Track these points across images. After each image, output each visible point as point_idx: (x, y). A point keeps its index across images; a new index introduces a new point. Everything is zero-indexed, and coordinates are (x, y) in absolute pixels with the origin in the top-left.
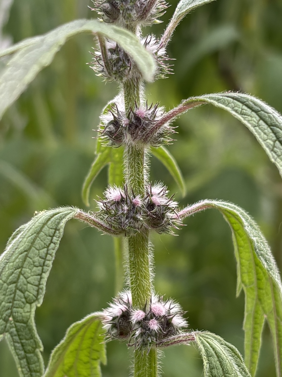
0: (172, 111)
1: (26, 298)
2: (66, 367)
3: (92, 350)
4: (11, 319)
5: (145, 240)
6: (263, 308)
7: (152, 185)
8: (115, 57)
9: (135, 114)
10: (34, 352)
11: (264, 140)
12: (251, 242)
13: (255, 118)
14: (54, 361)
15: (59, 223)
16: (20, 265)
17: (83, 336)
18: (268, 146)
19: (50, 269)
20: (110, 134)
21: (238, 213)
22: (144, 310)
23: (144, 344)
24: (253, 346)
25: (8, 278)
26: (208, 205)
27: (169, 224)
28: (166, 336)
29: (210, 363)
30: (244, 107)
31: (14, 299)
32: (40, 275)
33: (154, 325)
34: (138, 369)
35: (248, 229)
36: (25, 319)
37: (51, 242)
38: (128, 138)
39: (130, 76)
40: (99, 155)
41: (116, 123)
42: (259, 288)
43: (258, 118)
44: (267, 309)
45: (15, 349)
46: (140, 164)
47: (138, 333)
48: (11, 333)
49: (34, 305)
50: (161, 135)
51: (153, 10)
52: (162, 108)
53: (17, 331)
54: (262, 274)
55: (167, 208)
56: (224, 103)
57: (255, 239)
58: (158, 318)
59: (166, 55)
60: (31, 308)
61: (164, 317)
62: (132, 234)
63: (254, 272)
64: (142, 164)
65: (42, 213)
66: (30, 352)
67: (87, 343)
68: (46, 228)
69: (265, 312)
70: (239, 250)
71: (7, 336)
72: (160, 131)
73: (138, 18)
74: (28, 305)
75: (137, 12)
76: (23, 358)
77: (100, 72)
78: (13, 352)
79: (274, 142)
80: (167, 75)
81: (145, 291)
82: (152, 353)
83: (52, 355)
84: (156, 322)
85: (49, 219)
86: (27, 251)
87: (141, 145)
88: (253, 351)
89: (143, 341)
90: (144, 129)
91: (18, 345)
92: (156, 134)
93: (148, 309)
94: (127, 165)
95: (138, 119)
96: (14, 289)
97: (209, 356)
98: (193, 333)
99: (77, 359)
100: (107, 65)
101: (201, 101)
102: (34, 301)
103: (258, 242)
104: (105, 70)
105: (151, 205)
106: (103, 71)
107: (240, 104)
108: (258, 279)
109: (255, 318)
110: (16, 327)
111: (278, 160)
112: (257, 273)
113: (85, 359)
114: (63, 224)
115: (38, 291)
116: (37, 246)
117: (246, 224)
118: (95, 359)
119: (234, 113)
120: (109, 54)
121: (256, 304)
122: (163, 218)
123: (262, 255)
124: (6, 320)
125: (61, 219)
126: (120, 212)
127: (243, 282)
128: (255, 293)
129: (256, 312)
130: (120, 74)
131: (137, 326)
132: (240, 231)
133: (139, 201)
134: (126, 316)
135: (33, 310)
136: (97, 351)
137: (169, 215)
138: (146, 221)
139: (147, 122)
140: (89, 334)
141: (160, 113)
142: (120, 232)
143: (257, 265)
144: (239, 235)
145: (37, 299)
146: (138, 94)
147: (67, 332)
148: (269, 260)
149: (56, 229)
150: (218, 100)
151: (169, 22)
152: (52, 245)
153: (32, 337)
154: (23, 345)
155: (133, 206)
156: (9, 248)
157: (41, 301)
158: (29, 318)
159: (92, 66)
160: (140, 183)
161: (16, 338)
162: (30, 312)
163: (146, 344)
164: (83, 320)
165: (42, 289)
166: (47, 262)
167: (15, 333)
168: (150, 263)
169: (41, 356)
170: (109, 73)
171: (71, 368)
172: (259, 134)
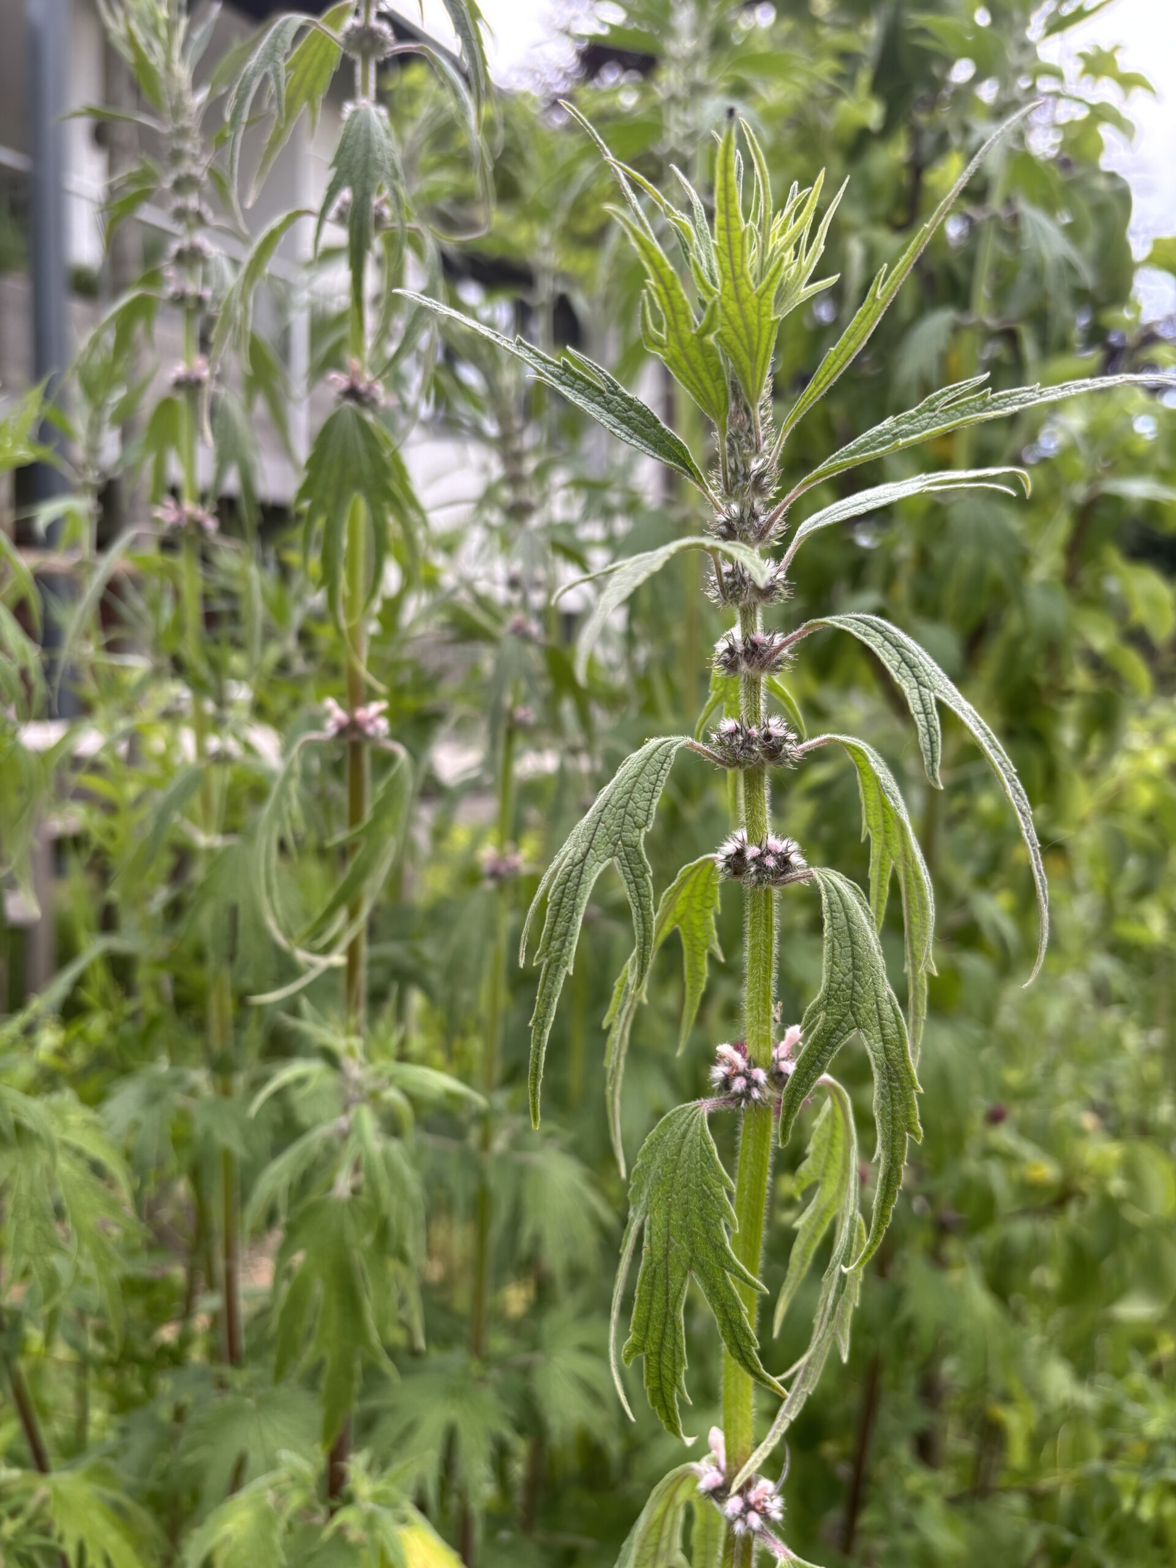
0: (791, 636)
1: (635, 823)
2: (678, 916)
3: (705, 897)
4: (620, 842)
5: (761, 773)
6: (890, 853)
7: (769, 717)
8: (731, 580)
9: (751, 641)
10: (643, 877)
11: (889, 661)
12: (877, 779)
13: (879, 639)
14: (665, 904)
15: (670, 750)
16: (630, 790)
17: (695, 882)
18: (893, 668)
19: (660, 795)
20: (725, 662)
21: (863, 748)
22: (760, 847)
23: (760, 882)
24: (879, 895)
25: (617, 803)
26: (830, 740)
27: (787, 757)
28: (783, 873)
29: (829, 898)
30: (868, 628)
31: (623, 824)
32: (650, 800)
33: (771, 862)
34: (754, 910)
35: (874, 765)
36: (634, 844)
37: (662, 768)
38: (744, 667)
39: (747, 601)
40: (714, 693)
41: (731, 650)
42: (886, 832)
43: (882, 639)
44: (894, 854)
45: (624, 872)
46: (756, 693)
47: (753, 869)
48: (620, 857)
49: (643, 829)
50: (779, 662)
51: (772, 532)
52: (781, 634)
53: (626, 855)
54: (889, 817)
55: (784, 739)
56: (846, 625)
57: (881, 776)
58: (776, 855)
59: (785, 579)
60: (640, 833)
61: (781, 854)
62: (748, 766)
63: (880, 813)
64: (759, 693)
65: (652, 740)
66: (639, 877)
67: (700, 889)
68: (656, 755)
69: (892, 857)
70: (864, 790)
71: (616, 859)
72: (778, 657)
73: (756, 539)
74: (637, 830)
75: (755, 533)
76: (632, 882)
77: (715, 598)
78: (622, 875)
79: (900, 663)
80: (786, 600)
81: (761, 828)
82: (768, 892)
83: (663, 897)
84: (772, 858)
85: (660, 746)
86: (637, 776)
87: (758, 673)
88: (880, 901)
89: (759, 879)
90: (761, 655)
91: (627, 869)
92: (774, 661)
93: (764, 846)
94: (743, 695)
95: (754, 645)
96: (623, 813)
97: (828, 891)
98: (812, 869)
99: (690, 907)
100: (722, 590)
101: (822, 623)
102: (644, 826)
103: (884, 779)
104: (721, 595)
105: (768, 737)
106: (718, 597)
107: (864, 625)
108: (885, 822)
109: (881, 864)
110: (625, 851)
111: (904, 681)
112: (884, 815)
113: (698, 907)
114: (674, 751)
115: (647, 816)
116: (647, 772)
117: (871, 759)
118: (708, 908)
119: (856, 634)
120: (725, 578)
121: (883, 849)
122: (781, 750)
123: (888, 792)
124: (615, 844)
125: (672, 746)
126: (735, 743)
127: (869, 825)
128: (882, 837)
129: (882, 857)
130: (736, 598)
131: (751, 864)
132: (865, 770)
133: (754, 731)
134: (740, 853)
135: (643, 835)
136: (711, 899)
137: (787, 746)
138: (762, 752)
139: (764, 648)
140: (702, 880)
141: (778, 639)
142: (735, 765)
143: (884, 805)
144: (864, 773)
145: (646, 824)
146: (755, 620)
147: (679, 874)
148: (897, 799)
149: (667, 756)
150: (840, 622)
151: (788, 546)
152: (663, 772)
153: (641, 861)
154: (631, 870)
155: (749, 738)
156: (618, 775)
157: (651, 826)
158: (638, 843)
159: (708, 591)
160: (756, 713)
161: (625, 862)
162: (639, 836)
163: (762, 882)
164: (696, 862)
165: (651, 814)
166: (657, 788)
167: (624, 857)
168: (767, 799)
169: (650, 881)
170: (725, 598)
171: (682, 917)
172: (884, 655)
